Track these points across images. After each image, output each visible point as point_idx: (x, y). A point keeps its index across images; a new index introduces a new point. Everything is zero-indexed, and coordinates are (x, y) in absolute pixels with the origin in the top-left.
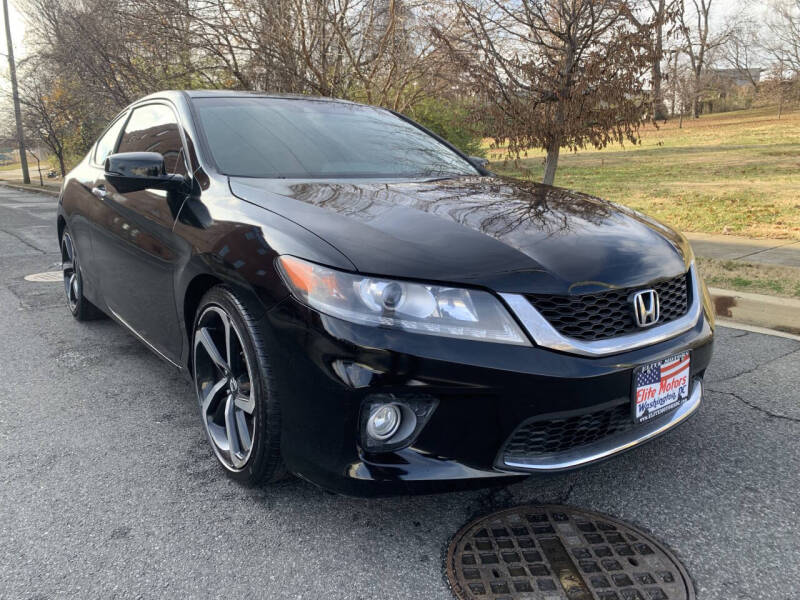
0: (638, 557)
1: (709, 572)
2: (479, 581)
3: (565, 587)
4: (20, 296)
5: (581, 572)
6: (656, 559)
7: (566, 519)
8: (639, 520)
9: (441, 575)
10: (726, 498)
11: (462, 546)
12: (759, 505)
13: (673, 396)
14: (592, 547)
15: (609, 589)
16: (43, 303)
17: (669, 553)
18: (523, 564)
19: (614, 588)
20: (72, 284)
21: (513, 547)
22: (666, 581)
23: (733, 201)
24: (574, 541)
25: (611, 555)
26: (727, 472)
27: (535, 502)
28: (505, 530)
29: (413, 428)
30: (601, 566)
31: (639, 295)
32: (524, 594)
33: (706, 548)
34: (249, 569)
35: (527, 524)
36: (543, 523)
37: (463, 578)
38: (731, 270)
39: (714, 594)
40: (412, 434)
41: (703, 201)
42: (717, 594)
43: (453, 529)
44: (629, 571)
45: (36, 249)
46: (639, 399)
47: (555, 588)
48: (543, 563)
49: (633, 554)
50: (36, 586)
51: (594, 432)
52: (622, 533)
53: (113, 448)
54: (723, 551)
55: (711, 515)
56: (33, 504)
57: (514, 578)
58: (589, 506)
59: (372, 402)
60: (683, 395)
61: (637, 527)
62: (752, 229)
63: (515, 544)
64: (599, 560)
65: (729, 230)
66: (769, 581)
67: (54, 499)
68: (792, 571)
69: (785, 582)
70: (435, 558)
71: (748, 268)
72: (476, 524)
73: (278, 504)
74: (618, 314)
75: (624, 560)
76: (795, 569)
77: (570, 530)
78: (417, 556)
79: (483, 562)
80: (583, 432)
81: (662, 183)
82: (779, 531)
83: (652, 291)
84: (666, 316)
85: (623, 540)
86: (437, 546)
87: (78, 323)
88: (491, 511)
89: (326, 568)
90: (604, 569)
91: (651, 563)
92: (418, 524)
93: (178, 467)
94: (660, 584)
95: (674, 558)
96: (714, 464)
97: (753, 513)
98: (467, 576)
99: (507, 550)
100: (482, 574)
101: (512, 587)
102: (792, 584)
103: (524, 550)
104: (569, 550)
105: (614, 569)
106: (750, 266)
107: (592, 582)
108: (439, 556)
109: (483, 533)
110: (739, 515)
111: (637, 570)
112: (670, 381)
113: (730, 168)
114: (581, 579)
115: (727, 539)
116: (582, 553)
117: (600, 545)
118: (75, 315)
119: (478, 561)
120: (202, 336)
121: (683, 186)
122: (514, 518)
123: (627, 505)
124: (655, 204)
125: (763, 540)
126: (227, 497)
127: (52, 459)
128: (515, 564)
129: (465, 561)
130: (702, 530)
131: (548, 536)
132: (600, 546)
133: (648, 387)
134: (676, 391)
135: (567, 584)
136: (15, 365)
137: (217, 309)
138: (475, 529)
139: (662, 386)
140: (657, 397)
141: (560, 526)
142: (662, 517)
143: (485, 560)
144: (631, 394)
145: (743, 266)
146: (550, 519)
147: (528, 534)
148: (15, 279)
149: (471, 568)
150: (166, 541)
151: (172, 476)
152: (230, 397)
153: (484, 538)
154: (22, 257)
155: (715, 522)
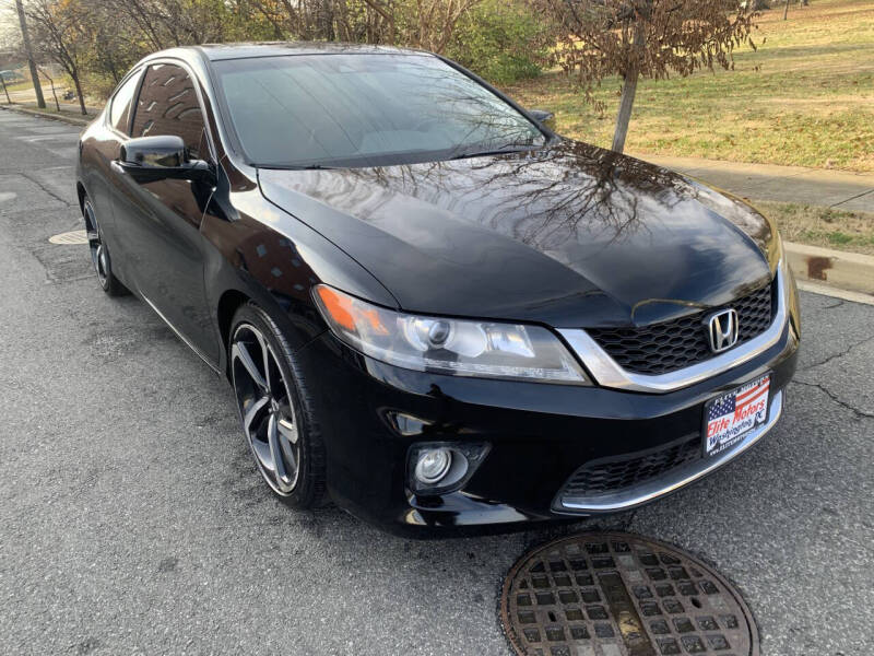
0: (701, 597)
1: (776, 615)
2: (534, 625)
3: (624, 632)
4: (45, 263)
5: (641, 615)
6: (720, 600)
7: (628, 550)
8: (705, 550)
9: (495, 619)
10: (801, 522)
11: (518, 583)
12: (837, 532)
13: (748, 423)
14: (654, 585)
15: (669, 636)
16: (72, 273)
17: (735, 593)
18: (581, 605)
19: (674, 635)
20: (100, 257)
21: (571, 584)
22: (730, 627)
23: (840, 125)
24: (635, 577)
25: (674, 594)
26: (804, 488)
27: (596, 529)
28: (562, 563)
29: (465, 472)
30: (662, 609)
31: (715, 318)
32: (581, 641)
33: (775, 585)
34: (300, 610)
35: (587, 556)
36: (603, 555)
37: (517, 622)
38: (829, 221)
39: (779, 642)
40: (464, 478)
41: (805, 124)
42: (782, 642)
43: (509, 562)
44: (692, 614)
45: (59, 199)
46: (711, 432)
47: (613, 635)
48: (601, 604)
49: (697, 593)
50: (88, 628)
51: (659, 466)
52: (687, 567)
53: (155, 460)
54: (792, 589)
55: (783, 543)
56: (78, 530)
57: (571, 623)
58: (653, 533)
59: (421, 448)
60: (760, 420)
61: (702, 559)
62: (859, 163)
63: (573, 580)
64: (660, 601)
65: (832, 163)
66: (838, 627)
67: (99, 524)
68: (865, 615)
69: (855, 628)
70: (489, 597)
71: (851, 219)
72: (533, 557)
73: (327, 530)
74: (691, 341)
75: (686, 601)
76: (868, 612)
77: (632, 562)
78: (471, 595)
79: (539, 603)
80: (648, 468)
81: (757, 101)
82: (855, 565)
83: (730, 311)
84: (745, 334)
85: (687, 576)
86: (491, 583)
87: (109, 300)
88: (548, 540)
89: (377, 610)
90: (665, 612)
91: (716, 604)
92: (472, 556)
93: (224, 484)
94: (723, 631)
95: (739, 598)
96: (791, 479)
97: (829, 541)
98: (522, 619)
99: (565, 588)
100: (537, 618)
101: (568, 633)
102: (864, 631)
103: (582, 588)
104: (629, 588)
105: (676, 612)
106: (852, 215)
107: (652, 627)
108: (494, 594)
109: (540, 567)
110: (814, 544)
111: (700, 612)
112: (746, 408)
113: (840, 76)
114: (640, 622)
115: (797, 575)
116: (643, 591)
117: (664, 581)
118: (106, 291)
119: (534, 601)
120: (238, 350)
121: (782, 104)
122: (574, 549)
123: (693, 532)
124: (748, 129)
125: (836, 576)
126: (275, 521)
127: (94, 474)
128: (572, 606)
129: (521, 601)
130: (773, 563)
131: (609, 571)
132: (662, 583)
133: (721, 418)
134: (752, 417)
135: (626, 629)
136: (47, 354)
137: (252, 328)
138: (532, 561)
139: (737, 415)
140: (730, 427)
141: (621, 558)
142: (731, 547)
143: (542, 600)
144: (702, 429)
145: (843, 215)
146: (611, 549)
147: (586, 568)
148: (40, 241)
149: (525, 610)
150: (214, 574)
151: (217, 495)
152: (272, 416)
153: (540, 574)
154: (45, 211)
155: (787, 554)
